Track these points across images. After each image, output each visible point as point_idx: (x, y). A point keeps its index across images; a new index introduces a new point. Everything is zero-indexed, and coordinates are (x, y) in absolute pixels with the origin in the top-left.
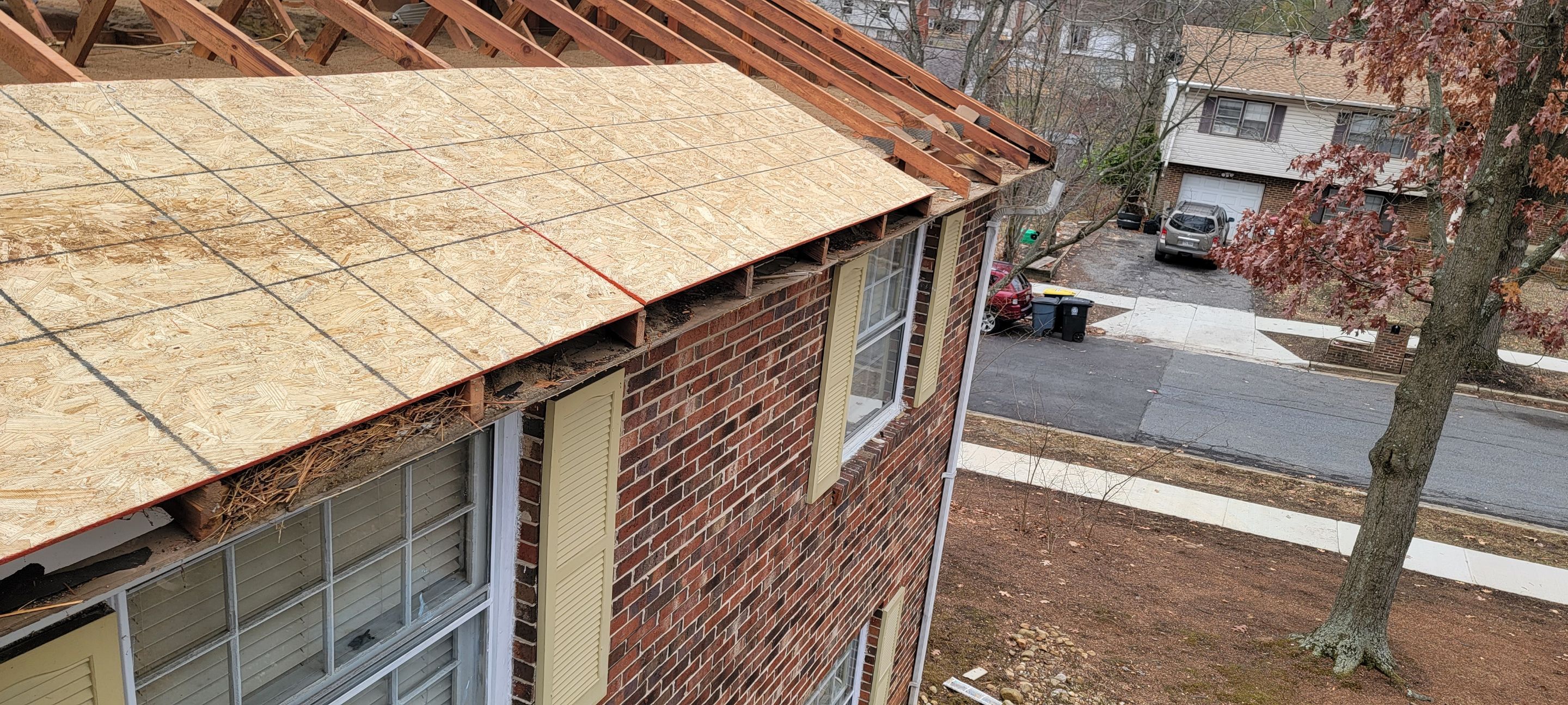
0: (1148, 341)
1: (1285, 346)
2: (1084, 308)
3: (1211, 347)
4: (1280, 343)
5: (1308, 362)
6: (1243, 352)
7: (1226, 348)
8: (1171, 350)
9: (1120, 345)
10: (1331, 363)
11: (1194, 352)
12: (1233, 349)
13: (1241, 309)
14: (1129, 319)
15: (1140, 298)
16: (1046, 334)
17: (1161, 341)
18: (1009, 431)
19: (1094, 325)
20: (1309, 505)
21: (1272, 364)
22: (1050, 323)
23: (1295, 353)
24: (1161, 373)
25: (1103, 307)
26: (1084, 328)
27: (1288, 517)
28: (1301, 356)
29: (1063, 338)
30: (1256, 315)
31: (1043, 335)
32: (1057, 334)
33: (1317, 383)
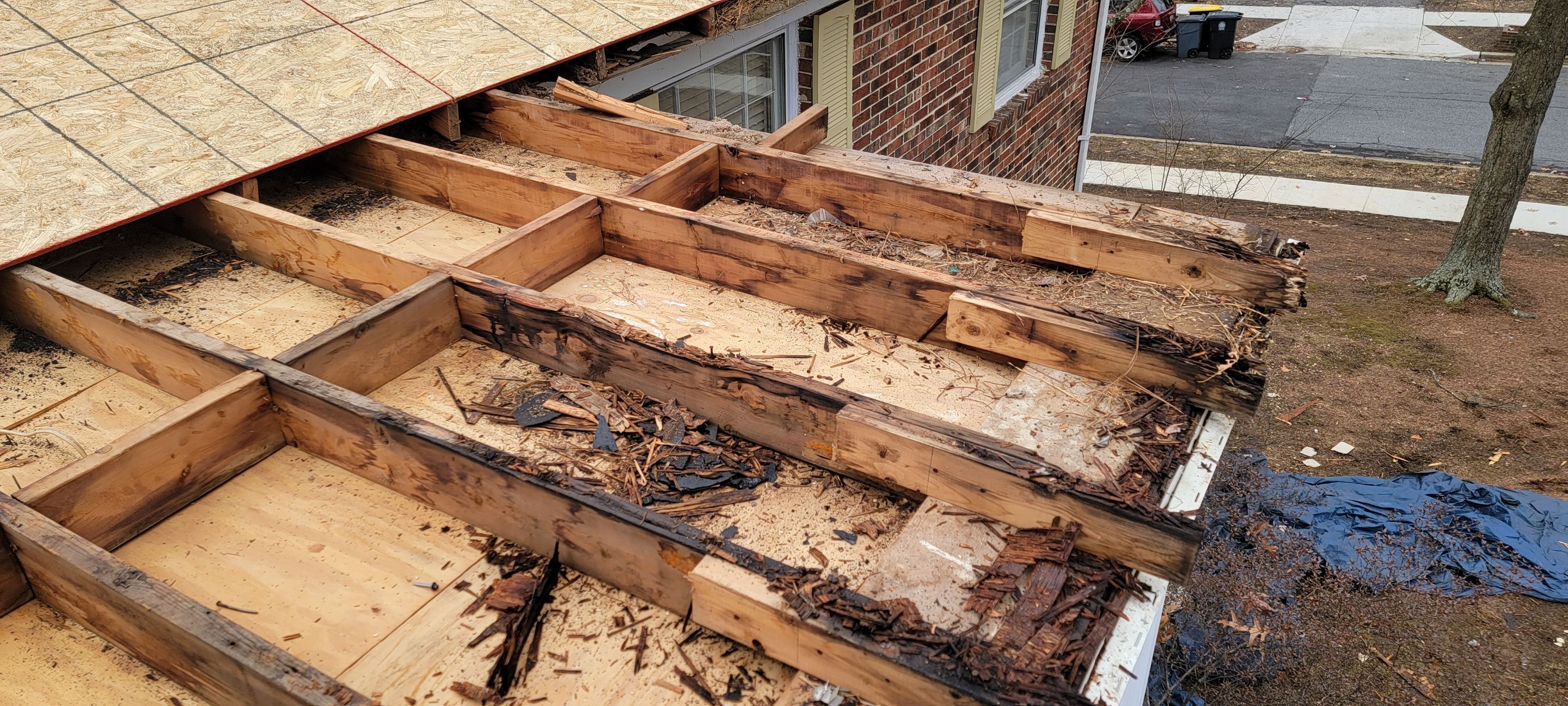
0: (1303, 49)
1: (1455, 39)
2: (1232, 21)
3: (1372, 48)
4: (1449, 37)
5: (1478, 53)
6: (1407, 50)
7: (1388, 48)
8: (1327, 56)
9: (1271, 58)
10: (1504, 51)
11: (1353, 55)
12: (1395, 48)
13: (1408, 6)
14: (1281, 30)
15: (1296, 7)
16: (1192, 54)
17: (1316, 48)
18: (1151, 149)
19: (1243, 40)
20: (1457, 186)
21: (1438, 59)
22: (1195, 44)
23: (1464, 45)
24: (1313, 80)
25: (1254, 20)
26: (1232, 44)
27: (1433, 198)
28: (1471, 48)
29: (1209, 57)
30: (1426, 10)
31: (1189, 57)
32: (1202, 53)
33: (1486, 73)
